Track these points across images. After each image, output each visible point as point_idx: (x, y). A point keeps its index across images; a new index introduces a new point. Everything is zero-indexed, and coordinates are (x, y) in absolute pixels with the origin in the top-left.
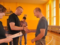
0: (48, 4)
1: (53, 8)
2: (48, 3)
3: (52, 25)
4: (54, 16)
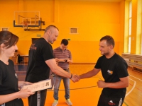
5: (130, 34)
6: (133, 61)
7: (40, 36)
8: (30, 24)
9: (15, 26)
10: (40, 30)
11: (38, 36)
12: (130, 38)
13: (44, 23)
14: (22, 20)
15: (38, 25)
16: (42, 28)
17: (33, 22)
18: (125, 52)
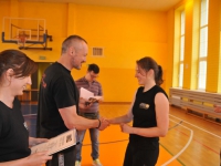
0: (181, 12)
1: (200, 28)
2: (180, 8)
3: (193, 88)
4: (201, 56)
5: (182, 59)
6: (186, 100)
7: (44, 58)
8: (30, 39)
9: (4, 41)
10: (45, 49)
11: (41, 58)
12: (182, 66)
13: (50, 38)
14: (17, 32)
15: (42, 40)
16: (48, 46)
17: (34, 36)
18: (175, 86)
